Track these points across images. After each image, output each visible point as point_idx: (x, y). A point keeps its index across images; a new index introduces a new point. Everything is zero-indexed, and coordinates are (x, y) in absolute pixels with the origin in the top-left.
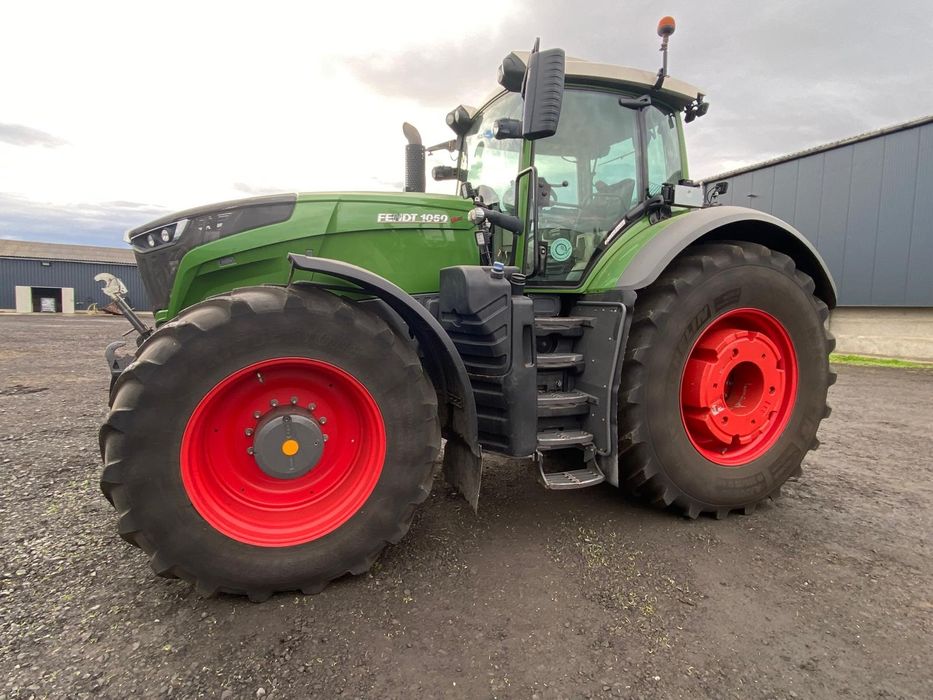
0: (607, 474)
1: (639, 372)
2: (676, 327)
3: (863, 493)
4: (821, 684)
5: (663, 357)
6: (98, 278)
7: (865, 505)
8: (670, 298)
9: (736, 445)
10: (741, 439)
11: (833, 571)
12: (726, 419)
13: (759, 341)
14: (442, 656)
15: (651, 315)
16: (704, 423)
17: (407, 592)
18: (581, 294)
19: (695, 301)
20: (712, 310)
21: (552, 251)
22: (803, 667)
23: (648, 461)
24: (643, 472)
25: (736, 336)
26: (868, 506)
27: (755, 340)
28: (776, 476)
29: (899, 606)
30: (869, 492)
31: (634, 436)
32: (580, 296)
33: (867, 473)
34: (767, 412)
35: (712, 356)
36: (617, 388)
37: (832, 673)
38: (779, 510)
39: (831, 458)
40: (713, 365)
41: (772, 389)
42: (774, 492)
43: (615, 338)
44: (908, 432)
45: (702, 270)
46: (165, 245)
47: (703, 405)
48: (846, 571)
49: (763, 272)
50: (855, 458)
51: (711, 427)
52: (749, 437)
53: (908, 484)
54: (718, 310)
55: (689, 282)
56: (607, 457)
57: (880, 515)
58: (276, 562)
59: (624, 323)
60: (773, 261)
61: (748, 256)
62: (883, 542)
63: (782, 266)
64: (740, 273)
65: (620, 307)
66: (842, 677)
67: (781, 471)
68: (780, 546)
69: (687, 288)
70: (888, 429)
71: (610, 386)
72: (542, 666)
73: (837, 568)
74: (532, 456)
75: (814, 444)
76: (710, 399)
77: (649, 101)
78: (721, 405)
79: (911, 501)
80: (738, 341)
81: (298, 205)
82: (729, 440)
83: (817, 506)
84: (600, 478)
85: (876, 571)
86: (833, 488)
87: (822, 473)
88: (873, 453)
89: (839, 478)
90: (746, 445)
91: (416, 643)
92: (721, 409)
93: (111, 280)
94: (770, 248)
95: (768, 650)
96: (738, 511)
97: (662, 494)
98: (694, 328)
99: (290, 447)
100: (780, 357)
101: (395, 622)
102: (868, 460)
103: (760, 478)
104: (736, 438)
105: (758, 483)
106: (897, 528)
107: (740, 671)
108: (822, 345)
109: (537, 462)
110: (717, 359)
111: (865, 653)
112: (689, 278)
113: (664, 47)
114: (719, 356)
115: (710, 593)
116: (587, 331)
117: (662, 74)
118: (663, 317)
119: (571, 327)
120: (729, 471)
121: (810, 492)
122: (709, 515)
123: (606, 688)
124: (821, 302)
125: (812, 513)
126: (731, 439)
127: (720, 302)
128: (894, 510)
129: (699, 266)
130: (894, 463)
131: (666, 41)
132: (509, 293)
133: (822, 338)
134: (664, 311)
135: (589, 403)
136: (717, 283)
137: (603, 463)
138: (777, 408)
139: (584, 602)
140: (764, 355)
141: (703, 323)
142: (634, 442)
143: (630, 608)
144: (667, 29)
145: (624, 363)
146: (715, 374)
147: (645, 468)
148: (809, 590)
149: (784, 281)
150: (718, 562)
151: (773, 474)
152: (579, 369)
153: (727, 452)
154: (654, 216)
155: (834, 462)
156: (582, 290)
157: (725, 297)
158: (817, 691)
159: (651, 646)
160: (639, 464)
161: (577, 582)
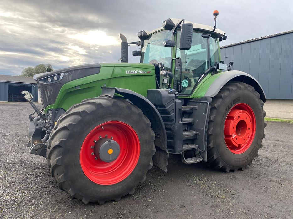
0: (203, 158)
1: (212, 124)
2: (223, 109)
3: (275, 162)
4: (275, 210)
5: (219, 119)
6: (23, 92)
7: (276, 166)
8: (221, 100)
9: (239, 147)
10: (241, 145)
11: (271, 184)
12: (236, 139)
13: (245, 114)
14: (169, 213)
15: (216, 105)
16: (231, 140)
17: (148, 198)
18: (191, 98)
19: (228, 101)
20: (232, 104)
21: (182, 84)
22: (269, 207)
23: (215, 153)
24: (214, 157)
25: (239, 112)
26: (277, 166)
27: (244, 113)
28: (251, 157)
29: (290, 191)
30: (277, 162)
31: (211, 145)
32: (191, 99)
33: (275, 156)
34: (248, 136)
35: (232, 118)
36: (207, 129)
37: (277, 208)
38: (252, 168)
39: (263, 152)
40: (233, 121)
41: (249, 129)
42: (250, 163)
43: (206, 113)
44: (285, 143)
45: (229, 91)
46: (56, 82)
47: (230, 135)
48: (274, 183)
49: (246, 92)
50: (271, 152)
51: (233, 142)
52: (243, 144)
53: (287, 159)
54: (234, 104)
55: (226, 95)
56: (203, 152)
57: (281, 168)
58: (108, 190)
59: (209, 108)
60: (249, 88)
61: (242, 87)
62: (283, 175)
63: (251, 89)
64: (240, 92)
65: (207, 103)
66: (279, 208)
67: (252, 155)
68: (255, 178)
69: (225, 97)
70: (279, 143)
71: (205, 129)
72: (199, 213)
73: (272, 183)
74: (181, 153)
75: (261, 146)
76: (232, 132)
77: (211, 36)
78: (235, 134)
79: (289, 164)
80: (240, 113)
81: (101, 68)
82: (237, 146)
83: (263, 167)
84: (201, 159)
85: (283, 183)
86: (266, 161)
87: (262, 157)
88: (276, 150)
89: (267, 158)
90: (242, 147)
91: (160, 211)
92: (235, 136)
93: (28, 93)
94: (247, 84)
95: (259, 204)
96: (240, 169)
97: (219, 164)
98: (228, 110)
99: (110, 151)
100: (251, 119)
101: (149, 206)
102: (274, 152)
103: (246, 158)
104: (239, 145)
105: (246, 159)
106: (287, 171)
107: (253, 209)
108: (262, 115)
109: (182, 155)
110: (234, 119)
111: (284, 203)
112: (225, 94)
113: (215, 19)
114: (234, 118)
115: (239, 192)
116: (194, 111)
117: (215, 28)
118: (219, 106)
119: (189, 109)
120: (238, 155)
121: (260, 163)
122: (232, 171)
123: (219, 216)
124: (261, 101)
125: (261, 169)
126: (238, 145)
127: (235, 101)
128: (285, 167)
129: (228, 90)
130: (282, 153)
131: (216, 18)
132: (174, 99)
133: (262, 112)
134: (219, 104)
135: (196, 135)
136: (234, 95)
137: (202, 154)
138: (250, 135)
139: (204, 197)
140: (247, 118)
141: (230, 108)
142: (211, 147)
143: (218, 197)
144: (216, 14)
145: (209, 121)
146: (233, 124)
147: (214, 156)
148: (266, 189)
149: (251, 94)
150: (239, 184)
151: (250, 156)
152: (193, 124)
153: (237, 150)
154: (212, 73)
155: (264, 153)
156: (191, 97)
157: (236, 100)
158: (274, 212)
159: (228, 205)
160: (212, 154)
161: (200, 192)
